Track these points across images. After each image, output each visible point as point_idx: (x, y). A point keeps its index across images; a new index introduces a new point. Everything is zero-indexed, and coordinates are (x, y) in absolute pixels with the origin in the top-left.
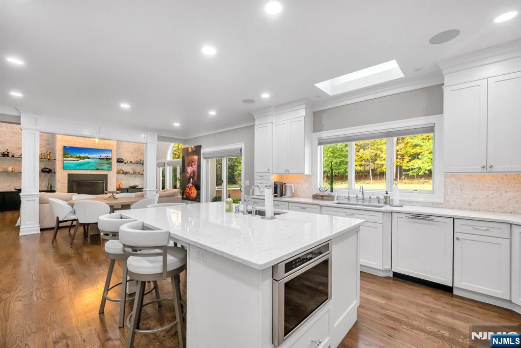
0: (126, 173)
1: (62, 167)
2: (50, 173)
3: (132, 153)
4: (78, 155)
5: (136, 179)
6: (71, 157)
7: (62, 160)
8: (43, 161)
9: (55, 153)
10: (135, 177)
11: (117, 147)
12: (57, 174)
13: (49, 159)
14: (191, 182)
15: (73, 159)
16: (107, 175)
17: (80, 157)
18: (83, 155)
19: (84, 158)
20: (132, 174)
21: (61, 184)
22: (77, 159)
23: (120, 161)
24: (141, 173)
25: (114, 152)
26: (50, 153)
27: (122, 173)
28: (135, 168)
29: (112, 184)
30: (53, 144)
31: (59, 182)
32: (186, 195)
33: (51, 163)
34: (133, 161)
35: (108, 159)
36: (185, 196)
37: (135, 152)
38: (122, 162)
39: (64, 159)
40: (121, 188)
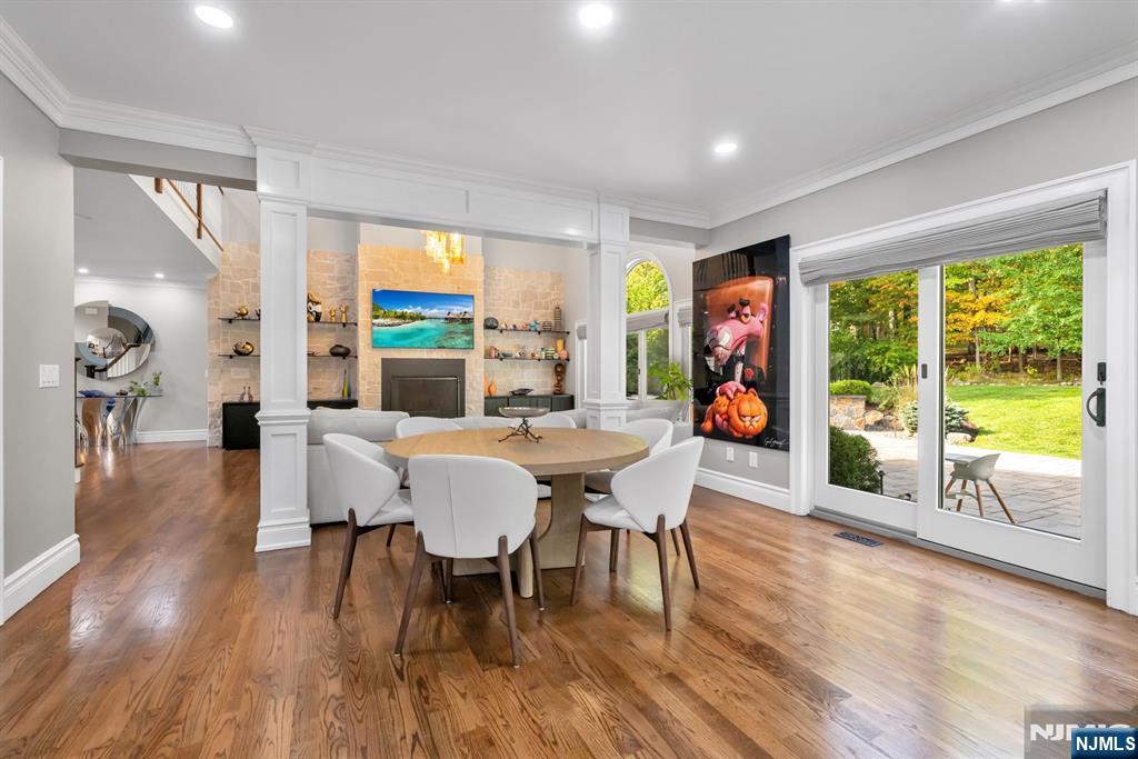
0: (505, 356)
1: (370, 342)
2: (348, 359)
3: (516, 304)
4: (399, 311)
5: (526, 372)
6: (385, 316)
7: (370, 325)
8: (334, 330)
9: (357, 310)
10: (522, 367)
11: (485, 289)
12: (360, 358)
13: (344, 325)
14: (738, 376)
15: (388, 321)
16: (464, 360)
17: (403, 316)
18: (409, 311)
19: (413, 318)
20: (517, 358)
21: (369, 383)
22: (397, 321)
23: (490, 325)
24: (537, 355)
25: (479, 302)
26: (347, 308)
27: (496, 357)
28: (522, 344)
29: (475, 385)
30: (353, 288)
31: (364, 379)
32: (714, 421)
33: (347, 334)
34: (519, 326)
35: (467, 321)
36: (708, 425)
37: (524, 301)
38: (495, 328)
39: (375, 321)
40: (494, 394)
